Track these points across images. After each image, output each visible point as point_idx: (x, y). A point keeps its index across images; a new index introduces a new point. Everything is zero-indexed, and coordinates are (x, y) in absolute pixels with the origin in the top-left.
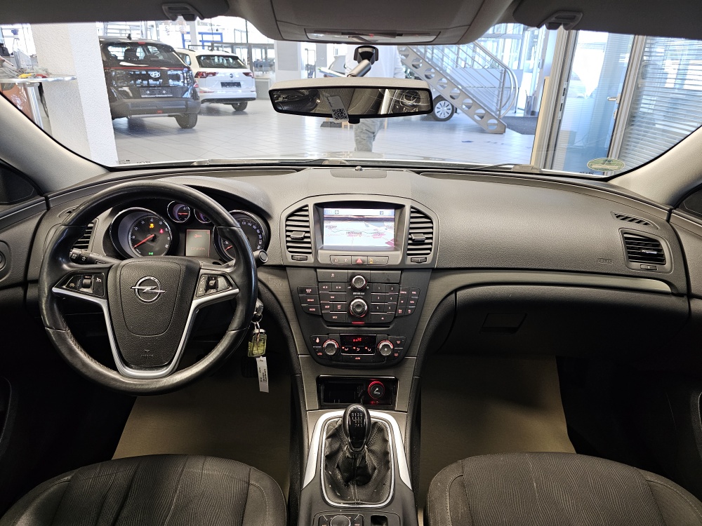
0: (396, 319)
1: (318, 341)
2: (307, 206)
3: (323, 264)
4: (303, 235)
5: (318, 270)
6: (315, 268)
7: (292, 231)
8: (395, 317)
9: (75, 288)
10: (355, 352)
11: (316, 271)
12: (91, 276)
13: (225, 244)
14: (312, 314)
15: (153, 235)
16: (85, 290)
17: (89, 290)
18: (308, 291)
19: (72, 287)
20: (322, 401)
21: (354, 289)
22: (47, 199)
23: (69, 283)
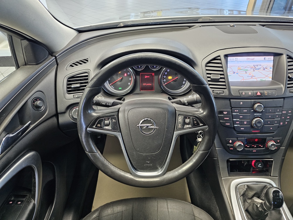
0: (279, 128)
1: (231, 142)
2: (219, 56)
3: (235, 96)
4: (219, 76)
5: (231, 100)
6: (230, 99)
7: (210, 74)
8: (278, 127)
9: (101, 127)
10: (253, 147)
11: (230, 101)
12: (109, 118)
13: (163, 81)
14: (227, 126)
15: (121, 78)
16: (107, 128)
17: (109, 128)
18: (225, 113)
19: (99, 127)
20: (229, 171)
21: (255, 111)
22: (56, 57)
23: (97, 125)
